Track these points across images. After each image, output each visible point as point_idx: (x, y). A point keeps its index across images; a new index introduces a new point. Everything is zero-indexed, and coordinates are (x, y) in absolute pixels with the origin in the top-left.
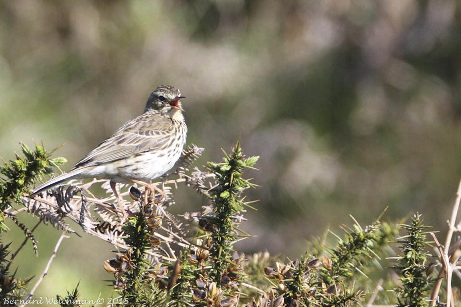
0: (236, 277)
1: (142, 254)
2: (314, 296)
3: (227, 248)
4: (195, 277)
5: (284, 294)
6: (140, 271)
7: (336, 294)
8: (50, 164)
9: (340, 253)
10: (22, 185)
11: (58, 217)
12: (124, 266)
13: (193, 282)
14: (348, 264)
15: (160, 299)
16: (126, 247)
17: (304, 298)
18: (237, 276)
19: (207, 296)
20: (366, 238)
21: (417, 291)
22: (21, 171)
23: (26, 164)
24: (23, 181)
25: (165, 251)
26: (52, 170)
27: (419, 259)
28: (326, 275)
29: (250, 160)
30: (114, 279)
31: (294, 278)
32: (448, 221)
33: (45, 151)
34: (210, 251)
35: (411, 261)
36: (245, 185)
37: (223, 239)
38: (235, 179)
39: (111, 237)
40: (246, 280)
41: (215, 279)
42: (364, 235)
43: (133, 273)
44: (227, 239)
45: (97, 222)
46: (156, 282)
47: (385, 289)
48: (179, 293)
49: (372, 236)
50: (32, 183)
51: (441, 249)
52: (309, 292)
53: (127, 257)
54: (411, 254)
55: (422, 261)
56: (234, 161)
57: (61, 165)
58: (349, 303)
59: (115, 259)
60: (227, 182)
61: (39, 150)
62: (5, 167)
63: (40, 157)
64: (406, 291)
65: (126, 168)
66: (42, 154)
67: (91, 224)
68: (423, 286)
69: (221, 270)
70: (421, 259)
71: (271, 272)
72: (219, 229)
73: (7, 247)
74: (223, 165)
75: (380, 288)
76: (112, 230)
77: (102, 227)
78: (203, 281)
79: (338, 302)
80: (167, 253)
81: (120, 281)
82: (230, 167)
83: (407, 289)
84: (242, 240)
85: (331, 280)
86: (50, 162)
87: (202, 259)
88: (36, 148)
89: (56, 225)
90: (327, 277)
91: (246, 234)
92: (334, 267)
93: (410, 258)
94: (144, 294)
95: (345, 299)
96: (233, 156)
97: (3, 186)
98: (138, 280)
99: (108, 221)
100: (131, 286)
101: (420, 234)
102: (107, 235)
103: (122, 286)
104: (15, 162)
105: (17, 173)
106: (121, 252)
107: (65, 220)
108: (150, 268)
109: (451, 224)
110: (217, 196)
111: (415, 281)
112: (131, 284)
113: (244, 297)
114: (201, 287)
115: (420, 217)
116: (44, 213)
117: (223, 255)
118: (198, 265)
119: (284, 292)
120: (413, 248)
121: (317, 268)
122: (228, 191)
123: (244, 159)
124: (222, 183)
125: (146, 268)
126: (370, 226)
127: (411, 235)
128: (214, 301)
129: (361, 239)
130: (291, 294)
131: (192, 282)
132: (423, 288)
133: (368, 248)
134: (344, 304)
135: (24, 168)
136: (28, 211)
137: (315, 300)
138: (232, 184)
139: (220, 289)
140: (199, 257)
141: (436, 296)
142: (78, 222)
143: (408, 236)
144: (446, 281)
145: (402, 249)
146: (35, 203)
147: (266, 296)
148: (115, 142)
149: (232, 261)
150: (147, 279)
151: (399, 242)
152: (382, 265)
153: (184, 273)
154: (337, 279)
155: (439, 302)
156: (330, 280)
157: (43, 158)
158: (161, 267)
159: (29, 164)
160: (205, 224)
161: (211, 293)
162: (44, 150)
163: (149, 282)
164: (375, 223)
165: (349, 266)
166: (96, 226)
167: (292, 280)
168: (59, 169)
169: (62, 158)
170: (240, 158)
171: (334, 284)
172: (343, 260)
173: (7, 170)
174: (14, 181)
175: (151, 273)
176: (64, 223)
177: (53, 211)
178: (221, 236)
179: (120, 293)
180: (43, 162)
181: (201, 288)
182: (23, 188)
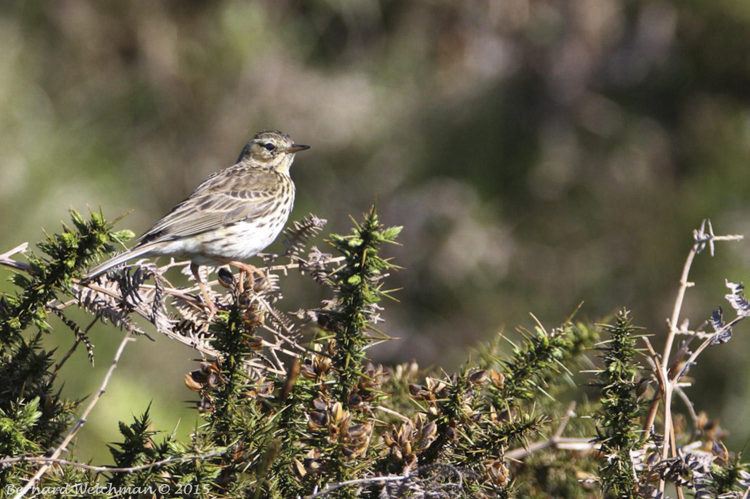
0: (370, 396)
1: (237, 363)
2: (477, 424)
3: (357, 355)
4: (312, 396)
5: (437, 420)
6: (235, 387)
7: (509, 421)
8: (111, 239)
9: (516, 366)
10: (72, 267)
11: (121, 312)
12: (212, 380)
13: (310, 403)
14: (527, 382)
15: (263, 426)
16: (215, 353)
17: (465, 425)
18: (371, 394)
19: (329, 421)
20: (552, 346)
21: (623, 418)
22: (71, 249)
23: (78, 239)
24: (74, 263)
25: (270, 362)
26: (114, 247)
27: (626, 372)
28: (496, 396)
29: (390, 232)
30: (198, 399)
31: (450, 397)
32: (668, 320)
33: (105, 220)
34: (333, 360)
35: (614, 376)
36: (383, 266)
37: (351, 343)
38: (368, 257)
39: (195, 340)
40: (385, 403)
41: (340, 398)
42: (549, 340)
43: (224, 389)
44: (357, 342)
45: (177, 320)
46: (258, 404)
47: (579, 416)
48: (290, 420)
49: (561, 343)
50: (86, 265)
51: (657, 359)
52: (471, 417)
53: (216, 368)
54: (615, 365)
55: (631, 375)
56: (368, 233)
57: (126, 240)
58: (528, 432)
59: (200, 370)
60: (357, 262)
61: (96, 219)
62: (47, 243)
63: (97, 229)
64: (607, 418)
65: (214, 243)
66: (100, 225)
67: (168, 322)
68: (632, 411)
69: (348, 387)
70: (629, 373)
71: (418, 390)
72: (347, 328)
73: (51, 353)
74: (351, 239)
75: (571, 413)
76: (197, 332)
77: (183, 327)
78: (324, 401)
79: (512, 432)
80: (273, 365)
81: (207, 401)
82: (362, 241)
83: (609, 414)
84: (378, 344)
85: (504, 403)
86: (111, 237)
87: (322, 371)
88: (92, 216)
89: (118, 323)
90: (497, 399)
91: (384, 336)
92: (508, 386)
93: (614, 371)
94: (240, 420)
95: (521, 427)
96: (366, 226)
97: (46, 269)
98: (232, 401)
99: (191, 319)
100: (222, 409)
101: (628, 338)
102: (189, 338)
103: (209, 408)
104: (62, 236)
105: (65, 251)
106: (208, 361)
107: (131, 316)
108: (249, 384)
109: (671, 324)
110: (344, 281)
111: (621, 403)
112: (223, 405)
113: (381, 425)
114: (321, 409)
115: (628, 315)
116: (102, 307)
117: (352, 365)
118: (316, 379)
119: (437, 417)
120: (617, 358)
121: (482, 384)
122: (359, 275)
123: (381, 230)
124: (350, 264)
125: (243, 383)
126: (558, 329)
127: (615, 339)
128: (339, 429)
129: (545, 346)
130: (446, 420)
131: (308, 403)
132: (632, 414)
133: (555, 359)
134: (521, 435)
135: (75, 245)
136: (80, 304)
137: (480, 429)
138: (365, 265)
139: (348, 411)
140: (317, 369)
141: (651, 425)
142: (150, 319)
143: (610, 341)
144: (664, 404)
145: (603, 359)
146: (90, 293)
147: (411, 423)
148: (198, 206)
149: (365, 373)
150: (245, 399)
151: (598, 349)
152: (575, 382)
153: (296, 391)
154: (512, 402)
155: (653, 432)
156: (501, 403)
157: (102, 230)
158: (264, 382)
159: (81, 239)
160: (327, 321)
161: (335, 417)
162: (102, 219)
163: (248, 403)
164: (565, 325)
165: (528, 384)
166: (175, 326)
167: (448, 399)
168: (123, 246)
169: (128, 231)
170: (376, 229)
171: (507, 408)
172: (520, 376)
173: (51, 247)
174: (61, 262)
175: (250, 390)
176: (130, 321)
177: (114, 304)
178: (348, 338)
179: (208, 419)
180: (101, 236)
181: (320, 411)
182: (73, 273)
